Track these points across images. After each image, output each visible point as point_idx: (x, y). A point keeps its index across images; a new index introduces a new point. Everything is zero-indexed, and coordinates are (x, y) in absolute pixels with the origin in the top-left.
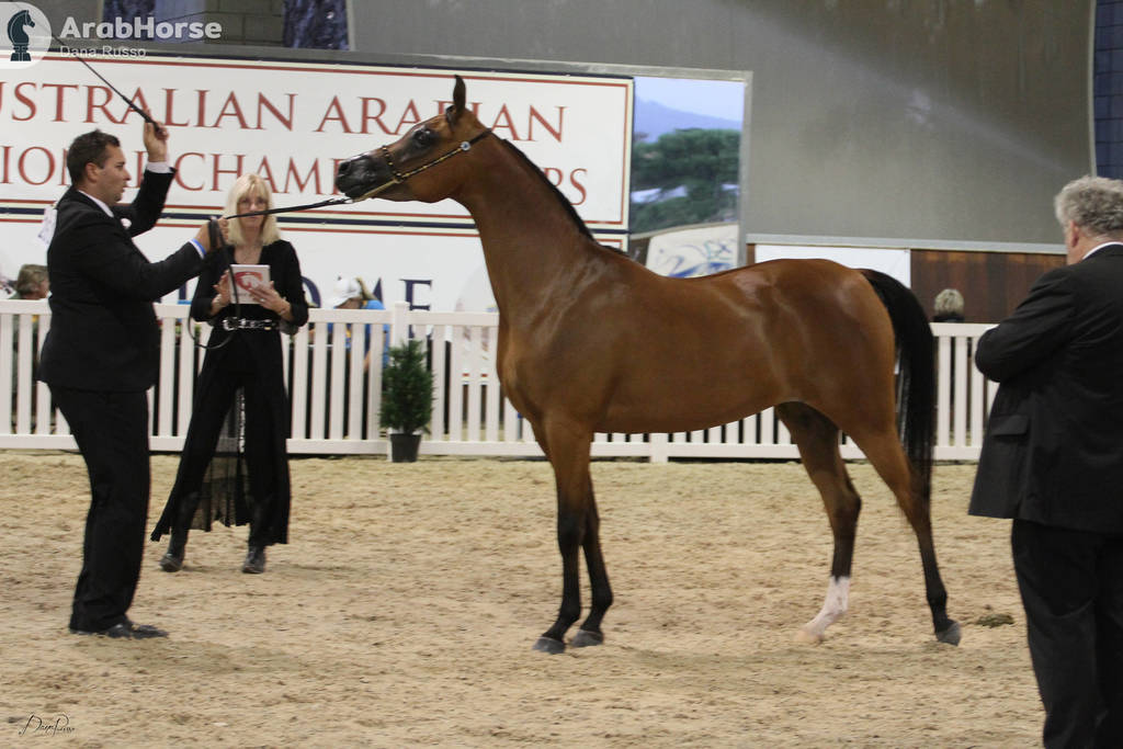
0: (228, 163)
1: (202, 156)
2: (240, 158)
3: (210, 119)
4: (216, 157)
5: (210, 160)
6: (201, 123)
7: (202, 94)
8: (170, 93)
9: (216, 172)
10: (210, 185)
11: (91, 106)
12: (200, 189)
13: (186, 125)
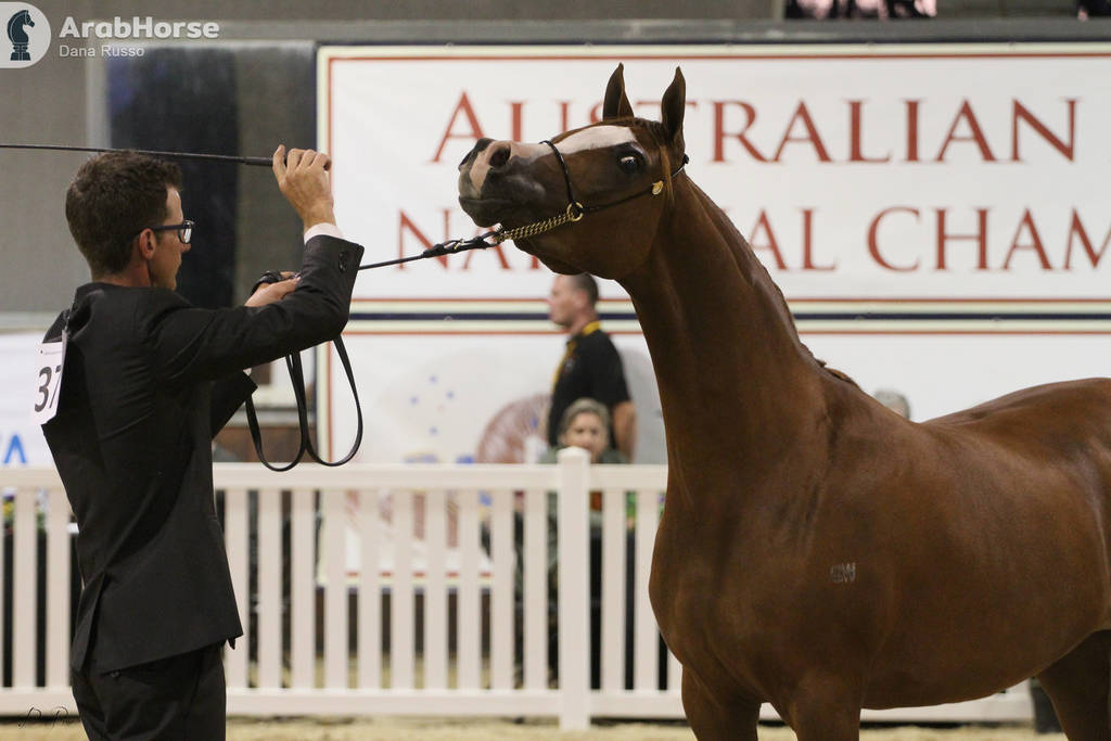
0: (962, 222)
1: (916, 212)
2: (983, 215)
3: (928, 147)
4: (941, 215)
5: (930, 220)
6: (912, 154)
7: (913, 108)
8: (856, 108)
9: (942, 238)
10: (931, 258)
11: (719, 135)
12: (915, 268)
13: (886, 160)
